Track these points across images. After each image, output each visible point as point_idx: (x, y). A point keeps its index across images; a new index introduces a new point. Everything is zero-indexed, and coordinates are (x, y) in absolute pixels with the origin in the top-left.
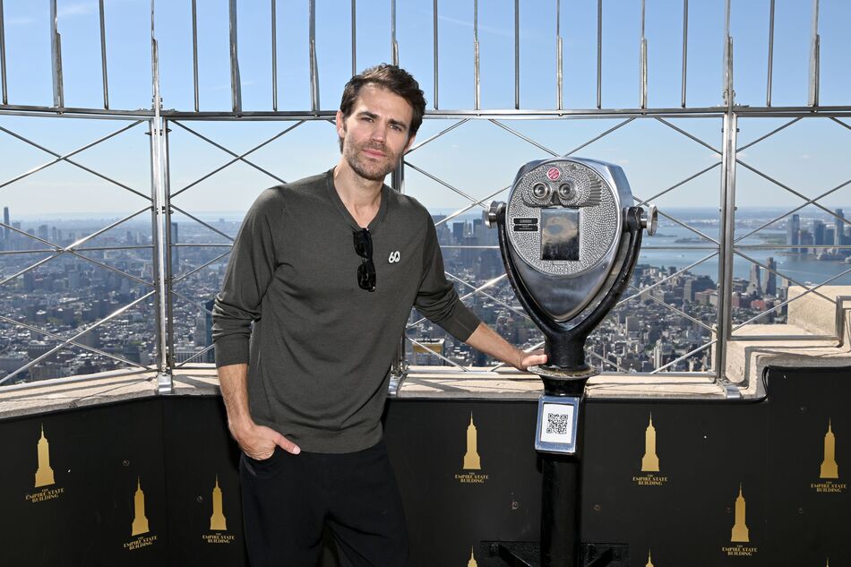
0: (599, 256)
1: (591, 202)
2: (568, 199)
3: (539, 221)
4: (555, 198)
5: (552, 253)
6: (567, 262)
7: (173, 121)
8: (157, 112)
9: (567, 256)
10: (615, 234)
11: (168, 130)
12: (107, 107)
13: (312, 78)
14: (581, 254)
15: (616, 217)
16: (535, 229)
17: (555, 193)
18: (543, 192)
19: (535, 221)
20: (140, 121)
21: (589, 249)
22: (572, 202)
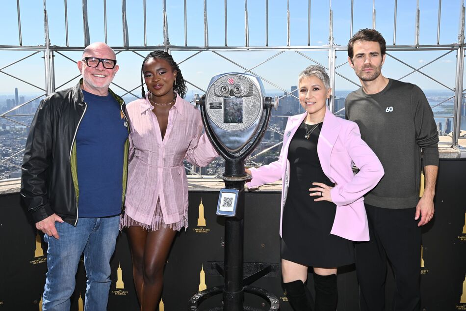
0: (252, 121)
1: (249, 95)
2: (239, 93)
3: (222, 104)
4: (232, 93)
5: (229, 120)
6: (237, 124)
7: (56, 51)
8: (48, 47)
9: (237, 121)
10: (260, 110)
11: (53, 56)
12: (21, 45)
13: (124, 30)
14: (243, 120)
15: (260, 102)
16: (221, 108)
17: (231, 90)
18: (226, 90)
19: (221, 104)
20: (39, 52)
21: (248, 118)
22: (240, 95)
